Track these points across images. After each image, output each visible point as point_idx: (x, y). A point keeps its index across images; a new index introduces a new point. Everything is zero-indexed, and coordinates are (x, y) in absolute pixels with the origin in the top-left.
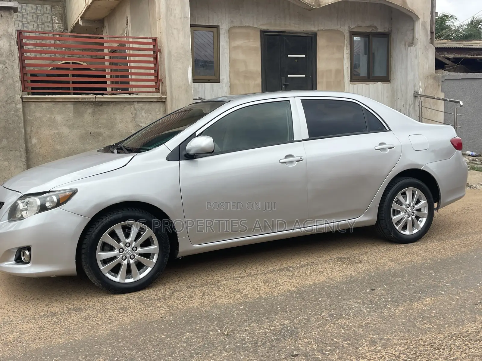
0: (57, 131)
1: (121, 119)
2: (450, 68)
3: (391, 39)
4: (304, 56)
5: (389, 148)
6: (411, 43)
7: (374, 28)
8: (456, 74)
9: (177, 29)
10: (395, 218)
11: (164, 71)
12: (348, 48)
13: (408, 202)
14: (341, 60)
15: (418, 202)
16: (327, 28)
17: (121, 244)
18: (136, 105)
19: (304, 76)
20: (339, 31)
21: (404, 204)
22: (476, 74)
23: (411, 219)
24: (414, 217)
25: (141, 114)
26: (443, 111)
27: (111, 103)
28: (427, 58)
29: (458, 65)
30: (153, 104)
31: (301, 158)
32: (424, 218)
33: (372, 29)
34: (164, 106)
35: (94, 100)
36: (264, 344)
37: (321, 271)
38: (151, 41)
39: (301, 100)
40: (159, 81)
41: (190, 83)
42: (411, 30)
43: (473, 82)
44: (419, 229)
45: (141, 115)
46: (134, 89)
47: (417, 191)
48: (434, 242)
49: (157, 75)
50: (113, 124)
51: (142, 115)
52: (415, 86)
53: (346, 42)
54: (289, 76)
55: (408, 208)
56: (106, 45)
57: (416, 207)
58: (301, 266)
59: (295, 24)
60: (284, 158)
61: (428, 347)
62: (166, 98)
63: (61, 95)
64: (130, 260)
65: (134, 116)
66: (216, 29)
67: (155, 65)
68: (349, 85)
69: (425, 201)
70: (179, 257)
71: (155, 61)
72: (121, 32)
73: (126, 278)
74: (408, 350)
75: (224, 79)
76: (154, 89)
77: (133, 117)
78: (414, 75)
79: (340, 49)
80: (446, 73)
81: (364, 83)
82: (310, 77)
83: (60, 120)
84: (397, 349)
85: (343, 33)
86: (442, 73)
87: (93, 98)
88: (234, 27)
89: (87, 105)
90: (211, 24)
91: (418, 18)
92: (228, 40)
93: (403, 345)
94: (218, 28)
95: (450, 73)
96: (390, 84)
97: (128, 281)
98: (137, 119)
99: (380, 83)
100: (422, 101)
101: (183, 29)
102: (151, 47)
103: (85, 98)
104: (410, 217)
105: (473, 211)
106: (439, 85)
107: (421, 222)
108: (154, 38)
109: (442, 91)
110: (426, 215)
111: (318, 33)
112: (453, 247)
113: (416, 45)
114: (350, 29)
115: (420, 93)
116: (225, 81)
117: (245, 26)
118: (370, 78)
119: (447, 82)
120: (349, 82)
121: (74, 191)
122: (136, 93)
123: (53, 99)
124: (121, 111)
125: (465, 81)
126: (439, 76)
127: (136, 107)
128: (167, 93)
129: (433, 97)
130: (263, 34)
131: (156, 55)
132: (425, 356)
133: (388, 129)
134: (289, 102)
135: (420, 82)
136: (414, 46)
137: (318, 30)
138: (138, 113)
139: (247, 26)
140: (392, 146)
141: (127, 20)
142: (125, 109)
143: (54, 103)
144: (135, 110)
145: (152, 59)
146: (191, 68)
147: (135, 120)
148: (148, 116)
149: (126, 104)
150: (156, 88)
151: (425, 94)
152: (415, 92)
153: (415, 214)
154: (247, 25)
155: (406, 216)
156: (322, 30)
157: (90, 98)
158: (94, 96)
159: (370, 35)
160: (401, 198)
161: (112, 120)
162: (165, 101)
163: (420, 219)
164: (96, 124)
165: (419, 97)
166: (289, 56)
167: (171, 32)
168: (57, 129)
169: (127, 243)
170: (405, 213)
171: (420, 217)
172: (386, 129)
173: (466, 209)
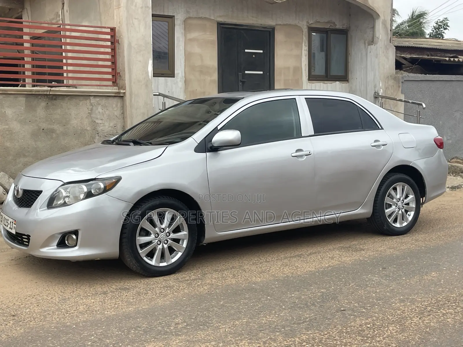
0: (7, 127)
1: (76, 114)
2: (408, 68)
3: (349, 35)
4: (262, 51)
5: (383, 145)
6: (371, 41)
7: (332, 25)
8: (415, 75)
9: (137, 19)
10: (388, 211)
11: (123, 64)
12: (306, 45)
13: (398, 197)
14: (299, 57)
15: (407, 197)
16: (285, 23)
17: (156, 229)
18: (93, 100)
19: (262, 73)
20: (297, 26)
21: (395, 198)
22: (434, 75)
23: (401, 213)
24: (403, 210)
25: (97, 109)
26: (403, 113)
27: (65, 97)
28: (388, 58)
29: (415, 65)
30: (110, 99)
31: (310, 152)
32: (412, 212)
33: (331, 26)
34: (122, 102)
35: (48, 93)
36: (313, 304)
37: (331, 257)
38: (109, 30)
39: (305, 98)
40: (116, 74)
41: (150, 77)
42: (371, 28)
43: (431, 84)
44: (408, 222)
45: (97, 111)
46: (71, 82)
47: (406, 187)
48: (421, 234)
49: (114, 68)
50: (68, 120)
51: (99, 110)
52: (375, 87)
53: (304, 38)
54: (246, 72)
55: (399, 202)
56: (26, 30)
57: (405, 201)
58: (310, 254)
59: (253, 17)
60: (295, 152)
61: (447, 302)
62: (124, 93)
63: (13, 87)
64: (164, 245)
65: (90, 111)
66: (171, 19)
67: (113, 57)
68: (307, 84)
69: (413, 196)
70: (204, 244)
71: (113, 52)
72: (52, 16)
73: (161, 262)
74: (432, 304)
75: (179, 73)
76: (110, 83)
77: (89, 113)
78: (375, 75)
79: (298, 45)
80: (405, 74)
81: (322, 82)
82: (268, 74)
83: (11, 114)
84: (423, 304)
85: (301, 28)
86: (402, 74)
87: (47, 91)
88: (190, 18)
89: (40, 98)
90: (166, 14)
91: (378, 15)
92: (183, 31)
93: (426, 302)
94: (173, 18)
95: (409, 73)
96: (348, 84)
97: (162, 265)
98: (93, 115)
99: (338, 82)
100: (383, 103)
101: (144, 20)
102: (109, 37)
103: (39, 91)
104: (400, 210)
105: (447, 210)
106: (399, 87)
107: (409, 215)
108: (112, 28)
109: (402, 93)
110: (414, 209)
111: (277, 28)
112: (441, 238)
113: (376, 44)
114: (309, 24)
115: (380, 94)
116: (180, 75)
117: (201, 17)
118: (328, 77)
119: (406, 83)
120: (307, 81)
121: (118, 179)
122: (75, 86)
123: (5, 91)
124: (76, 106)
125: (424, 83)
126: (399, 76)
127: (92, 102)
128: (126, 87)
129: (393, 98)
130: (220, 26)
131: (114, 46)
132: (446, 307)
133: (380, 128)
134: (295, 100)
135: (381, 82)
136: (374, 46)
137: (277, 25)
138: (94, 108)
139: (203, 18)
140: (385, 144)
141: (63, 4)
142: (80, 104)
143: (4, 96)
144: (91, 105)
145: (109, 50)
146: (152, 61)
147: (91, 116)
148: (105, 112)
149: (82, 98)
150: (113, 82)
151: (385, 95)
152: (375, 93)
153: (404, 207)
154: (203, 16)
155: (397, 209)
156: (280, 25)
157: (44, 91)
158: (49, 89)
159: (329, 31)
160: (393, 193)
161: (67, 115)
162: (122, 96)
163: (408, 213)
164: (50, 120)
165: (380, 98)
166: (246, 51)
167: (131, 22)
168: (7, 124)
169: (162, 229)
170: (396, 207)
171: (409, 211)
172: (379, 128)
173: (440, 208)
